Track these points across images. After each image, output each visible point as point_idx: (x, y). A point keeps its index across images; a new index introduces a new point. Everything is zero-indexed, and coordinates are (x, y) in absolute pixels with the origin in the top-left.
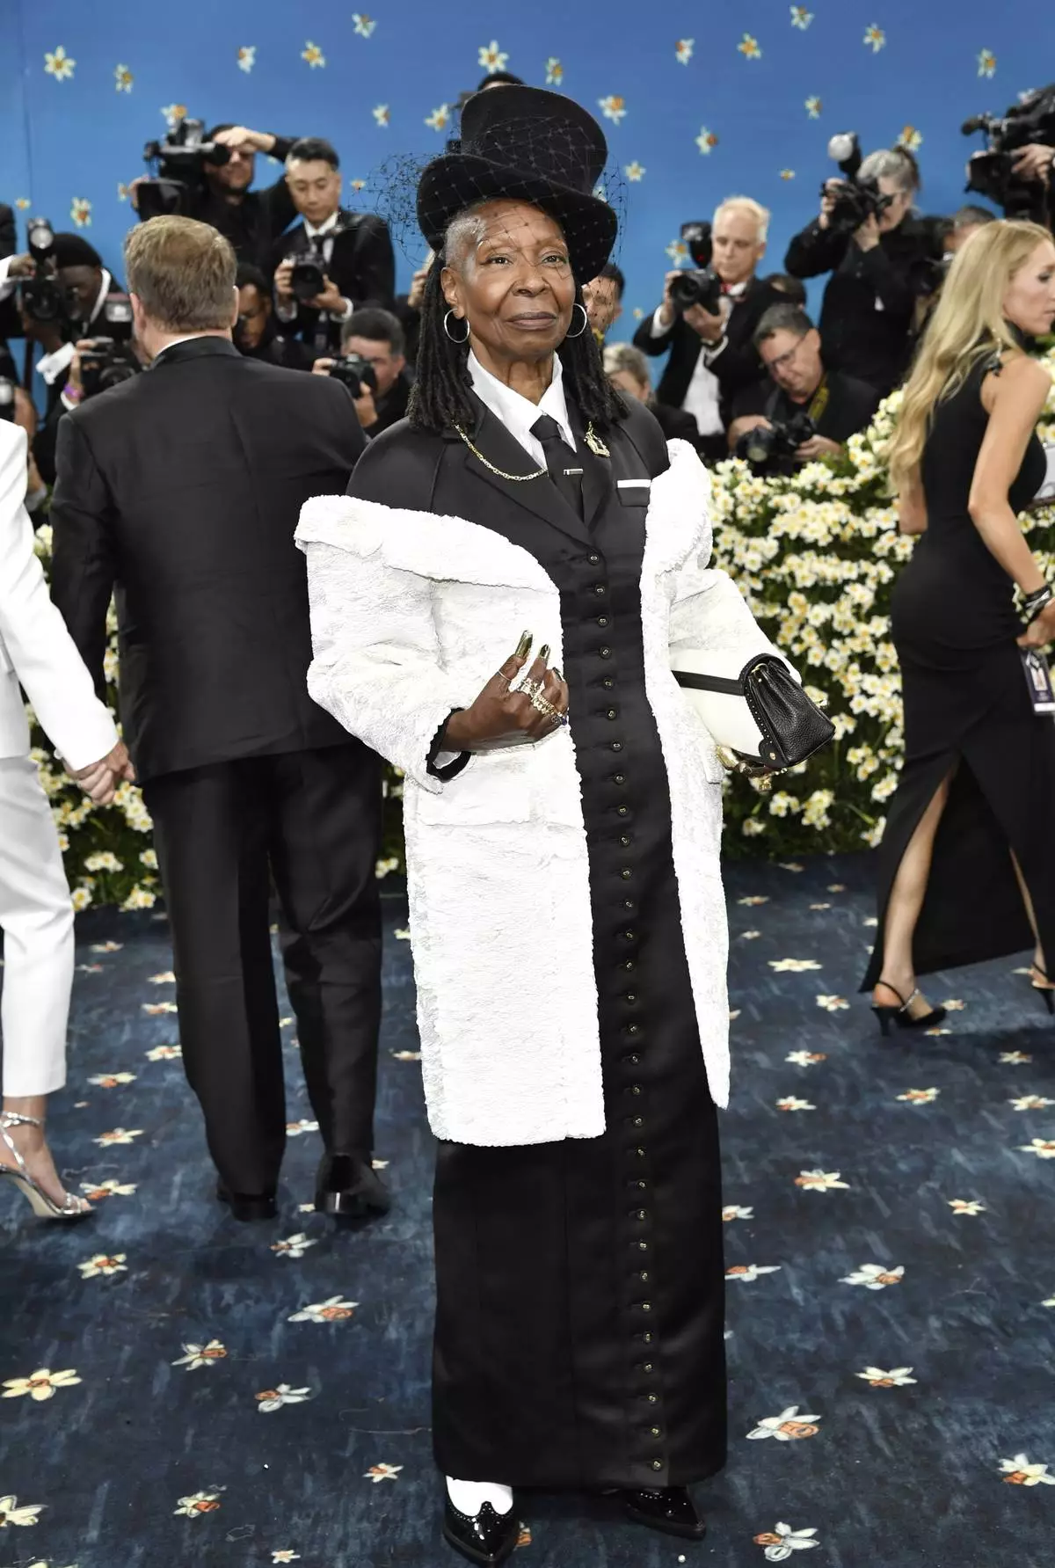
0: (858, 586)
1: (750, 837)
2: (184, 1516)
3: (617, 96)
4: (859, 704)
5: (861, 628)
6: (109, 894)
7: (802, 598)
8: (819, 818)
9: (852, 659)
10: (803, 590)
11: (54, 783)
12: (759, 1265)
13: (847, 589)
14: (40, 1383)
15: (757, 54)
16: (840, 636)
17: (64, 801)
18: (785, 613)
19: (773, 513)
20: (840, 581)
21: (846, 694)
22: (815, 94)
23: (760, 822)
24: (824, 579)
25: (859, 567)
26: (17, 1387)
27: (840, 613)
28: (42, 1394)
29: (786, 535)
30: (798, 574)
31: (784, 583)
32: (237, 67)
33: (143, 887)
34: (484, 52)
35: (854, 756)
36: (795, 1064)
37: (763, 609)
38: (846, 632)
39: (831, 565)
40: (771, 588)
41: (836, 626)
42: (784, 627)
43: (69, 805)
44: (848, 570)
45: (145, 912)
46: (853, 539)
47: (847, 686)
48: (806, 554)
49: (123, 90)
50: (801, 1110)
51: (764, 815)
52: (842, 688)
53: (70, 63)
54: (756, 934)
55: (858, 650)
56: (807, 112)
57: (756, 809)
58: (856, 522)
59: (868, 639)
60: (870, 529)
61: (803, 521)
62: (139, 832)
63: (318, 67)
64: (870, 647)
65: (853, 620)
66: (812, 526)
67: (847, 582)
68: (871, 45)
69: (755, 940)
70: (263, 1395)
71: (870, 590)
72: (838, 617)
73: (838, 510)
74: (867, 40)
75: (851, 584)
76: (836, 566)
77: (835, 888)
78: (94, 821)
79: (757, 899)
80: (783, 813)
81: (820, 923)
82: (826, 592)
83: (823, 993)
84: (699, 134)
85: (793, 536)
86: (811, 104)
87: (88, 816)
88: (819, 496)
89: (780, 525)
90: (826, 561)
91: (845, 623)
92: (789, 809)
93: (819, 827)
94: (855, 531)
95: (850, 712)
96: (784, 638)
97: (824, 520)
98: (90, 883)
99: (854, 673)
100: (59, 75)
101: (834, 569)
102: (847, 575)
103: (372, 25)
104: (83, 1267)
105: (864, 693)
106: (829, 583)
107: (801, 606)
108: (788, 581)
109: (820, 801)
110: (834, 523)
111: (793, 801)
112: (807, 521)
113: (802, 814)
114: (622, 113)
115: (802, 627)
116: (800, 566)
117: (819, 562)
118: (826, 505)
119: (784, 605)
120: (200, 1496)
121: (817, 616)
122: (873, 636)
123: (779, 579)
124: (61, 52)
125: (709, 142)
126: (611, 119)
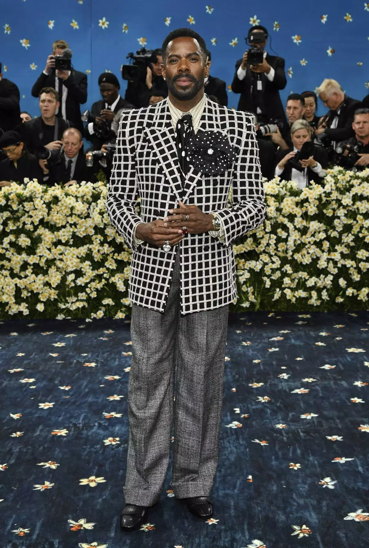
1: (338, 303)
2: (143, 531)
3: (299, 35)
6: (110, 313)
7: (361, 217)
8: (364, 297)
11: (92, 273)
12: (346, 458)
14: (92, 481)
15: (351, 20)
17: (96, 280)
18: (355, 222)
19: (352, 186)
23: (342, 298)
26: (84, 482)
28: (93, 485)
29: (356, 194)
30: (360, 209)
31: (355, 211)
32: (164, 24)
33: (121, 311)
34: (251, 19)
36: (357, 386)
37: (347, 221)
40: (350, 213)
42: (354, 227)
43: (97, 281)
45: (122, 320)
48: (363, 201)
49: (125, 32)
50: (359, 403)
51: (344, 295)
53: (107, 23)
54: (341, 338)
57: (341, 293)
61: (363, 190)
62: (121, 292)
63: (192, 24)
69: (340, 340)
70: (169, 491)
78: (105, 287)
79: (341, 326)
80: (351, 295)
81: (365, 335)
83: (366, 361)
84: (328, 49)
85: (359, 194)
87: (103, 285)
89: (354, 191)
92: (353, 294)
93: (364, 301)
98: (103, 309)
100: (104, 27)
103: (212, 9)
104: (105, 441)
107: (361, 220)
108: (357, 211)
109: (365, 291)
111: (355, 291)
112: (365, 189)
113: (358, 295)
114: (300, 41)
115: (361, 228)
116: (361, 206)
119: (355, 219)
120: (148, 524)
121: (366, 224)
123: (353, 210)
124: (104, 19)
125: (331, 52)
126: (296, 43)
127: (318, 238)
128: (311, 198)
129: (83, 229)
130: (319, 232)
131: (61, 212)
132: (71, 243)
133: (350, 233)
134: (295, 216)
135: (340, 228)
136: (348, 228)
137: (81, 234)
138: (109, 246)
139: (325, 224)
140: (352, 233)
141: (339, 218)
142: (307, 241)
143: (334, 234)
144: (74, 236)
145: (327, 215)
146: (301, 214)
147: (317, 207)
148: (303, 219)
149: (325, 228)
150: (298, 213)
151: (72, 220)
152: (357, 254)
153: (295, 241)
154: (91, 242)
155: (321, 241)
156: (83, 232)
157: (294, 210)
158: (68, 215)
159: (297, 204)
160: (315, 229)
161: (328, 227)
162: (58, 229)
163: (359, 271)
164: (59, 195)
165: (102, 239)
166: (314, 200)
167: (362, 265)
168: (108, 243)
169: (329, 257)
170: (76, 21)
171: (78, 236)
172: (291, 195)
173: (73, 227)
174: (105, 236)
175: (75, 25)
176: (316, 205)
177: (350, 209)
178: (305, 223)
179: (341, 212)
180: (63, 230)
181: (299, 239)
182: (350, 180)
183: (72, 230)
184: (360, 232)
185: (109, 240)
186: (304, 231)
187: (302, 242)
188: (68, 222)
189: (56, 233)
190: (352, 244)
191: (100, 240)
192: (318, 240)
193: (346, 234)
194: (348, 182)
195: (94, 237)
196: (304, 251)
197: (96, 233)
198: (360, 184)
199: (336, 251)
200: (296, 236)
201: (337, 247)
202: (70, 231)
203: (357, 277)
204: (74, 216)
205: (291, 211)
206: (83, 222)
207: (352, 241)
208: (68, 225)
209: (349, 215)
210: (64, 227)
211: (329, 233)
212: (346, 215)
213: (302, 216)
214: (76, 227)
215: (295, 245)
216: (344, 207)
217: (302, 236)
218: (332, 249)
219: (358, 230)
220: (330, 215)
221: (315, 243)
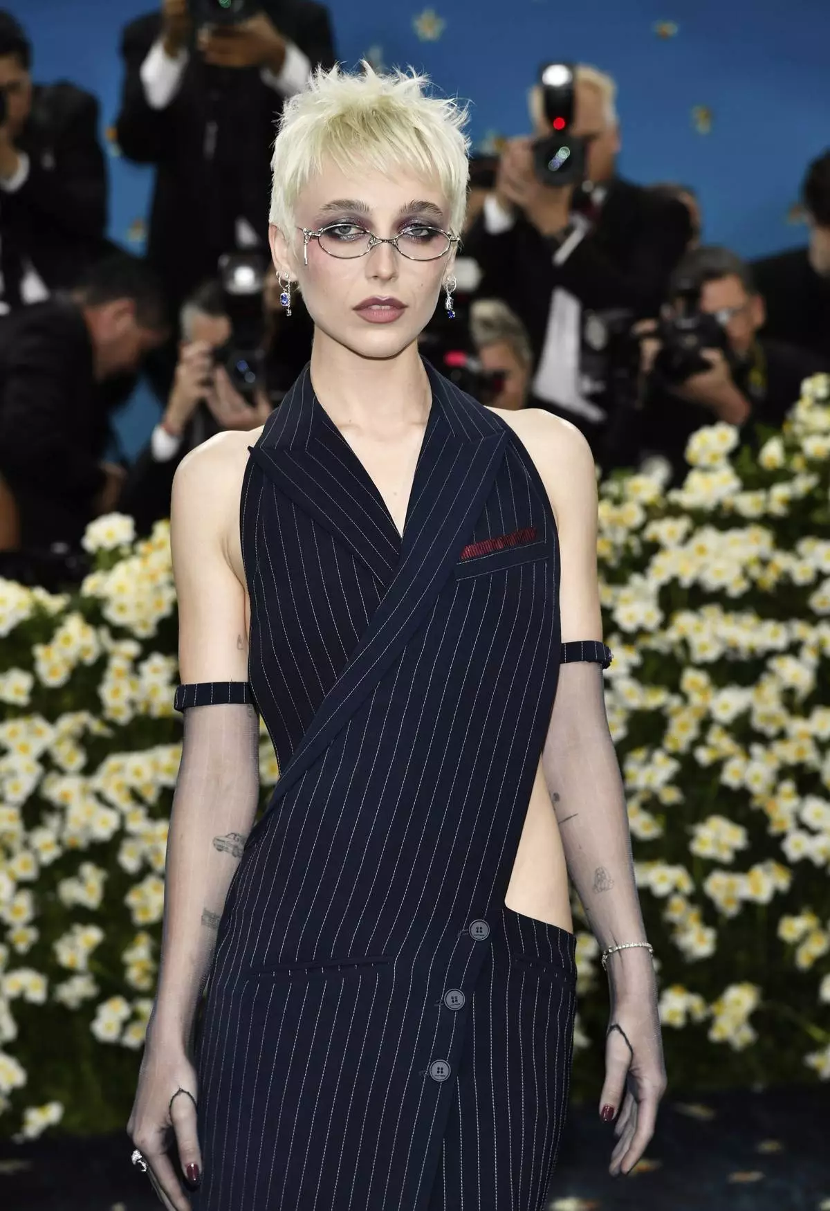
0: (789, 662)
4: (796, 846)
5: (797, 726)
7: (702, 679)
8: (738, 1029)
9: (784, 772)
10: (703, 666)
13: (772, 664)
16: (764, 740)
18: (675, 702)
19: (654, 548)
20: (760, 653)
24: (735, 649)
25: (790, 630)
27: (763, 703)
29: (675, 581)
30: (696, 641)
31: (671, 656)
35: (792, 928)
37: (643, 697)
38: (771, 730)
39: (746, 627)
40: (653, 664)
41: (757, 723)
42: (673, 723)
44: (770, 635)
46: (779, 586)
47: (776, 817)
48: (705, 611)
52: (767, 820)
55: (793, 759)
58: (783, 561)
59: (808, 745)
60: (805, 571)
61: (700, 561)
64: (811, 756)
65: (782, 713)
66: (715, 566)
67: (772, 653)
71: (808, 666)
72: (758, 709)
73: (756, 541)
75: (778, 657)
76: (754, 628)
77: (768, 1147)
80: (679, 1021)
81: (745, 1205)
82: (739, 670)
85: (686, 581)
88: (725, 520)
89: (663, 568)
90: (738, 622)
91: (770, 718)
92: (688, 1015)
93: (737, 1045)
94: (781, 574)
95: (782, 859)
96: (674, 741)
97: (734, 557)
99: (789, 796)
101: (751, 633)
102: (770, 644)
105: (802, 826)
106: (744, 656)
107: (703, 692)
108: (679, 652)
109: (738, 1003)
110: (750, 561)
111: (695, 1002)
112: (708, 559)
113: (709, 1022)
115: (704, 724)
116: (698, 629)
117: (727, 623)
118: (734, 536)
119: (675, 689)
121: (725, 707)
122: (814, 737)
123: (666, 649)
133: (659, 746)
136: (647, 729)
140: (669, 745)
152: (693, 836)
163: (709, 912)
167: (719, 886)
177: (654, 644)
182: (643, 526)
184: (700, 741)
190: (671, 796)
193: (640, 755)
194: (638, 531)
198: (688, 536)
203: (701, 939)
207: (668, 783)
209: (648, 673)
212: (636, 673)
216: (629, 639)
219: (692, 732)
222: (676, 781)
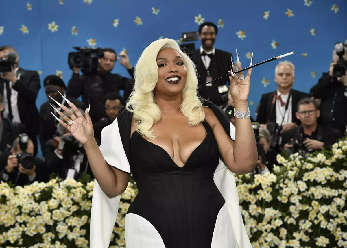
0: (338, 199)
3: (242, 31)
5: (341, 214)
7: (317, 203)
9: (338, 226)
10: (317, 200)
13: (334, 199)
15: (292, 15)
16: (333, 217)
18: (311, 208)
20: (331, 197)
21: (336, 239)
22: (314, 28)
24: (325, 196)
25: (338, 191)
27: (332, 209)
29: (309, 180)
30: (315, 194)
31: (309, 197)
32: (113, 26)
34: (196, 18)
37: (302, 207)
38: (335, 216)
39: (327, 191)
40: (305, 199)
41: (331, 213)
42: (311, 213)
44: (334, 193)
46: (335, 181)
47: (337, 236)
48: (317, 187)
49: (74, 34)
52: (334, 237)
53: (57, 26)
55: (340, 222)
56: (311, 34)
58: (336, 175)
59: (344, 219)
60: (342, 177)
61: (315, 175)
63: (140, 25)
65: (337, 211)
66: (319, 176)
67: (334, 197)
68: (334, 11)
71: (343, 200)
72: (331, 210)
73: (329, 171)
74: (332, 9)
75: (336, 198)
76: (330, 191)
82: (326, 201)
84: (272, 42)
85: (312, 180)
86: (312, 31)
88: (322, 165)
89: (306, 177)
90: (325, 189)
91: (334, 213)
94: (336, 178)
96: (311, 218)
97: (324, 174)
99: (339, 231)
100: (53, 30)
101: (328, 192)
102: (334, 195)
103: (158, 11)
106: (327, 197)
107: (317, 206)
108: (311, 196)
110: (328, 175)
112: (318, 174)
114: (244, 36)
115: (317, 214)
116: (316, 191)
117: (323, 189)
118: (324, 169)
119: (310, 205)
121: (323, 210)
122: (345, 217)
123: (308, 196)
124: (53, 23)
125: (276, 45)
126: (240, 39)
127: (274, 225)
128: (265, 185)
129: (34, 227)
130: (275, 219)
131: (9, 211)
132: (21, 243)
133: (307, 219)
134: (249, 203)
135: (296, 214)
136: (304, 215)
137: (31, 233)
138: (61, 244)
139: (280, 211)
140: (309, 219)
141: (294, 204)
142: (263, 229)
143: (290, 221)
144: (24, 235)
145: (283, 202)
146: (255, 201)
147: (271, 193)
148: (258, 206)
149: (280, 215)
150: (253, 200)
151: (21, 219)
152: (316, 241)
153: (251, 229)
154: (42, 241)
155: (278, 228)
156: (34, 230)
157: (248, 198)
158: (16, 214)
159: (250, 191)
160: (271, 216)
161: (284, 214)
162: (7, 229)
164: (7, 194)
165: (53, 236)
166: (266, 186)
168: (59, 240)
169: (288, 245)
170: (26, 26)
171: (28, 236)
172: (243, 183)
173: (23, 226)
174: (57, 233)
175: (25, 30)
176: (269, 192)
177: (305, 194)
178: (260, 210)
179: (295, 199)
180: (12, 230)
181: (255, 227)
183: (21, 229)
184: (317, 218)
185: (61, 237)
186: (259, 218)
187: (258, 230)
188: (17, 222)
189: (4, 234)
190: (310, 231)
191: (51, 238)
192: (275, 228)
193: (303, 221)
195: (45, 235)
196: (262, 240)
197: (47, 231)
198: (313, 169)
199: (294, 238)
200: (252, 224)
201: (295, 235)
202: (19, 231)
204: (23, 215)
205: (245, 198)
206: (33, 220)
207: (310, 228)
208: (17, 225)
209: (304, 201)
210: (13, 226)
211: (285, 220)
212: (300, 201)
213: (256, 203)
214: (26, 226)
215: (251, 233)
217: (258, 223)
218: (290, 237)
219: (314, 216)
220: (285, 201)
221: (272, 230)
222: (312, 227)
